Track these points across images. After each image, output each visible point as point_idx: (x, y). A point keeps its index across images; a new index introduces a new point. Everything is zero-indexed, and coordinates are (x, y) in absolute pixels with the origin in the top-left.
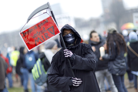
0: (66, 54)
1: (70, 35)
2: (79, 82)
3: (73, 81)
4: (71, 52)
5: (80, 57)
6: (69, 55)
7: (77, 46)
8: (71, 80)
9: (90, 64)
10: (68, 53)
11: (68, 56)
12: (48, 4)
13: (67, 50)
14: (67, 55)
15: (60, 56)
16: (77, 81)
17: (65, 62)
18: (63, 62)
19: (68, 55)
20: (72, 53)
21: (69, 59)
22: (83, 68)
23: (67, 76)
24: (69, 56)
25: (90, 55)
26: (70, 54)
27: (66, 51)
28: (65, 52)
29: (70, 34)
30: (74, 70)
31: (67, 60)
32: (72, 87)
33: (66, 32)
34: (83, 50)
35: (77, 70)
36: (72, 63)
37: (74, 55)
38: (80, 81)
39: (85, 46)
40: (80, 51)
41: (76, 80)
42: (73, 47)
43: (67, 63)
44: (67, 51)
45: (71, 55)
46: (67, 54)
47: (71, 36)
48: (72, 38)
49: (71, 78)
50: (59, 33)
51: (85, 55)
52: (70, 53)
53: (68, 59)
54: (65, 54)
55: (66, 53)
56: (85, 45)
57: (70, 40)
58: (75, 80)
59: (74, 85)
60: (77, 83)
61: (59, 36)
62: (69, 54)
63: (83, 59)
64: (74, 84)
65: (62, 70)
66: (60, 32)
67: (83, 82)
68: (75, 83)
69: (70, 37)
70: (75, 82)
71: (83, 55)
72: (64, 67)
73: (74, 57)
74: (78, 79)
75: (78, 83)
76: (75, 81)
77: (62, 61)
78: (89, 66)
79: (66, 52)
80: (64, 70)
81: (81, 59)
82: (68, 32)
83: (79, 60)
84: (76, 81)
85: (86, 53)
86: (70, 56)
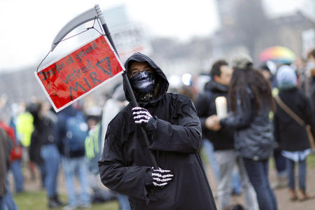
0: (137, 117)
1: (144, 75)
2: (167, 178)
3: (153, 174)
4: (147, 113)
5: (167, 123)
6: (144, 118)
7: (160, 98)
8: (149, 172)
9: (190, 138)
10: (141, 114)
11: (141, 121)
12: (96, 8)
13: (140, 108)
14: (139, 119)
15: (125, 122)
16: (163, 174)
17: (135, 135)
18: (132, 134)
19: (141, 118)
20: (150, 115)
21: (144, 128)
22: (174, 148)
23: (140, 165)
24: (143, 122)
25: (189, 118)
26: (146, 117)
27: (136, 111)
28: (134, 113)
29: (144, 73)
30: (154, 152)
31: (139, 131)
32: (150, 188)
33: (136, 67)
34: (173, 109)
35: (161, 152)
36: (149, 137)
37: (155, 119)
38: (168, 176)
39: (179, 99)
40: (168, 112)
41: (160, 173)
42: (152, 102)
43: (140, 136)
44: (139, 110)
45: (149, 118)
46: (140, 116)
47: (146, 76)
48: (150, 81)
49: (149, 169)
50: (122, 72)
51: (177, 119)
52: (145, 114)
53: (142, 128)
54: (135, 118)
55: (136, 115)
56: (179, 97)
57: (145, 84)
58: (157, 172)
59: (155, 184)
60: (161, 178)
61: (122, 78)
62: (144, 116)
63: (175, 127)
64: (156, 181)
65: (130, 151)
66: (124, 69)
67: (176, 178)
68: (158, 179)
69: (144, 78)
70: (157, 177)
71: (174, 118)
72: (134, 145)
73: (155, 124)
74: (164, 171)
75: (165, 180)
76: (158, 175)
77: (129, 131)
78: (186, 142)
79: (138, 113)
80: (133, 151)
81: (170, 128)
82: (140, 68)
83: (165, 130)
84: (160, 176)
85: (179, 115)
86: (145, 121)
